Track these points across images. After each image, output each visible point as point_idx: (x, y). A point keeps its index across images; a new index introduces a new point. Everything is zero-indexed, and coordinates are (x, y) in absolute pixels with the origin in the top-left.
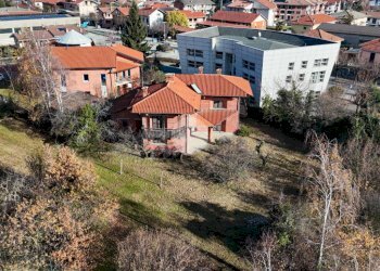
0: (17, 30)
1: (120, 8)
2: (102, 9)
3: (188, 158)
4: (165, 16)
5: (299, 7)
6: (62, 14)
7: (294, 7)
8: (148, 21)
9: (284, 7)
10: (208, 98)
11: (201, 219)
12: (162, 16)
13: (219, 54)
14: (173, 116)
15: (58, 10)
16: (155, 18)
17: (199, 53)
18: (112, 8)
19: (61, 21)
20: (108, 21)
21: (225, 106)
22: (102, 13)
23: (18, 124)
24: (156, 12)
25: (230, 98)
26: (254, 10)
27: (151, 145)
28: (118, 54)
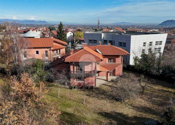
2: (44, 33)
3: (97, 89)
4: (74, 34)
10: (106, 56)
13: (105, 41)
16: (69, 35)
17: (95, 41)
18: (49, 32)
21: (114, 61)
24: (70, 32)
27: (75, 82)
28: (55, 42)
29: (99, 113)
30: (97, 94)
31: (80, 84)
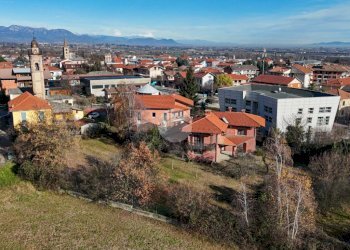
0: (107, 86)
1: (180, 72)
2: (167, 73)
4: (215, 78)
5: (335, 73)
6: (138, 76)
7: (330, 73)
8: (201, 82)
9: (321, 72)
10: (234, 127)
11: (219, 193)
12: (212, 78)
13: (248, 102)
14: (208, 135)
15: (134, 73)
16: (207, 79)
17: (234, 102)
18: (175, 72)
19: (137, 81)
20: (171, 82)
21: (245, 134)
22: (166, 76)
23: (110, 141)
24: (208, 75)
25: (249, 128)
26: (292, 74)
27: (193, 155)
28: (177, 101)
29: (211, 187)
30: (214, 169)
31: (198, 158)
